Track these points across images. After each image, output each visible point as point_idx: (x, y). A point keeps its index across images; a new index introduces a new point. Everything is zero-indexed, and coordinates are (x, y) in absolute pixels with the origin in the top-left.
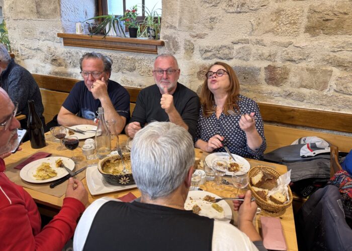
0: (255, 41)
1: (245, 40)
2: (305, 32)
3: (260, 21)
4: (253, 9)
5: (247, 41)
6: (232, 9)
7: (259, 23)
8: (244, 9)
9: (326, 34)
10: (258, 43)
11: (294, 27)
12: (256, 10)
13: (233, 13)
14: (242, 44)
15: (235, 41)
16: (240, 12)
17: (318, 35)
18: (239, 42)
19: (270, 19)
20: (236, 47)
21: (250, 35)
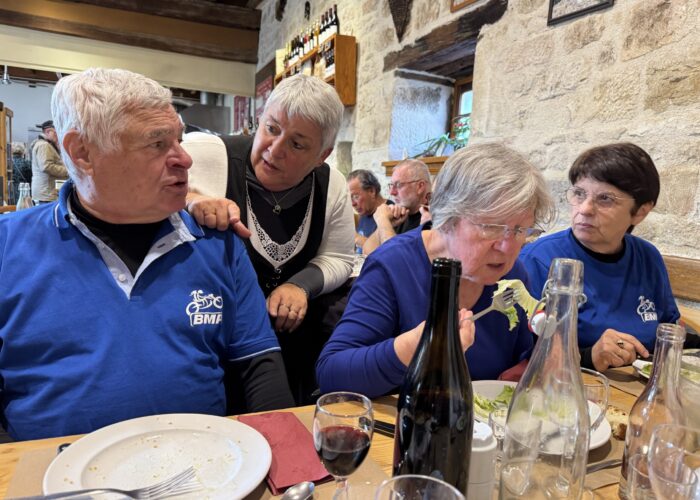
0: (573, 136)
1: (560, 137)
2: (645, 109)
3: (579, 104)
4: (569, 87)
5: (562, 139)
6: (545, 95)
7: (579, 107)
8: (558, 91)
9: (679, 105)
10: (577, 138)
11: (628, 102)
12: (574, 88)
13: (547, 99)
14: (557, 143)
15: (548, 141)
16: (554, 97)
17: (665, 110)
18: (552, 142)
19: (592, 98)
20: (550, 149)
21: (568, 128)
